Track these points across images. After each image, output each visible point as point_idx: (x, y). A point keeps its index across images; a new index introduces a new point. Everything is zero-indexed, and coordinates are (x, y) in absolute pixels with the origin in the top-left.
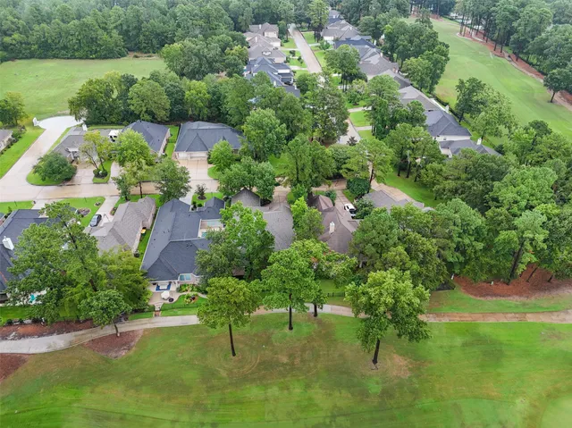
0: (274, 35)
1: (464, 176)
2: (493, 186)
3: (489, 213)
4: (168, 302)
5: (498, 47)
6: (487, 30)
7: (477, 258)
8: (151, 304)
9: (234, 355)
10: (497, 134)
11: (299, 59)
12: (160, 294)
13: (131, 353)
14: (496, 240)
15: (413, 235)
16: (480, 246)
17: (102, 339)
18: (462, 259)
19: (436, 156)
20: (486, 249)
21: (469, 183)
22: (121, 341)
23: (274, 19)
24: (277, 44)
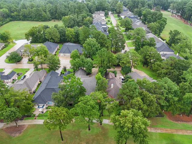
0: (103, 15)
1: (170, 68)
2: (183, 73)
3: (181, 84)
4: (41, 113)
5: (186, 21)
6: (182, 15)
7: (175, 104)
8: (34, 113)
9: (63, 140)
10: (185, 52)
11: (111, 23)
12: (39, 110)
13: (21, 135)
14: (184, 97)
15: (145, 92)
16: (176, 99)
17: (11, 127)
18: (168, 104)
19: (159, 59)
20: (179, 101)
21: (172, 71)
22: (18, 129)
23: (103, 10)
24: (104, 18)
